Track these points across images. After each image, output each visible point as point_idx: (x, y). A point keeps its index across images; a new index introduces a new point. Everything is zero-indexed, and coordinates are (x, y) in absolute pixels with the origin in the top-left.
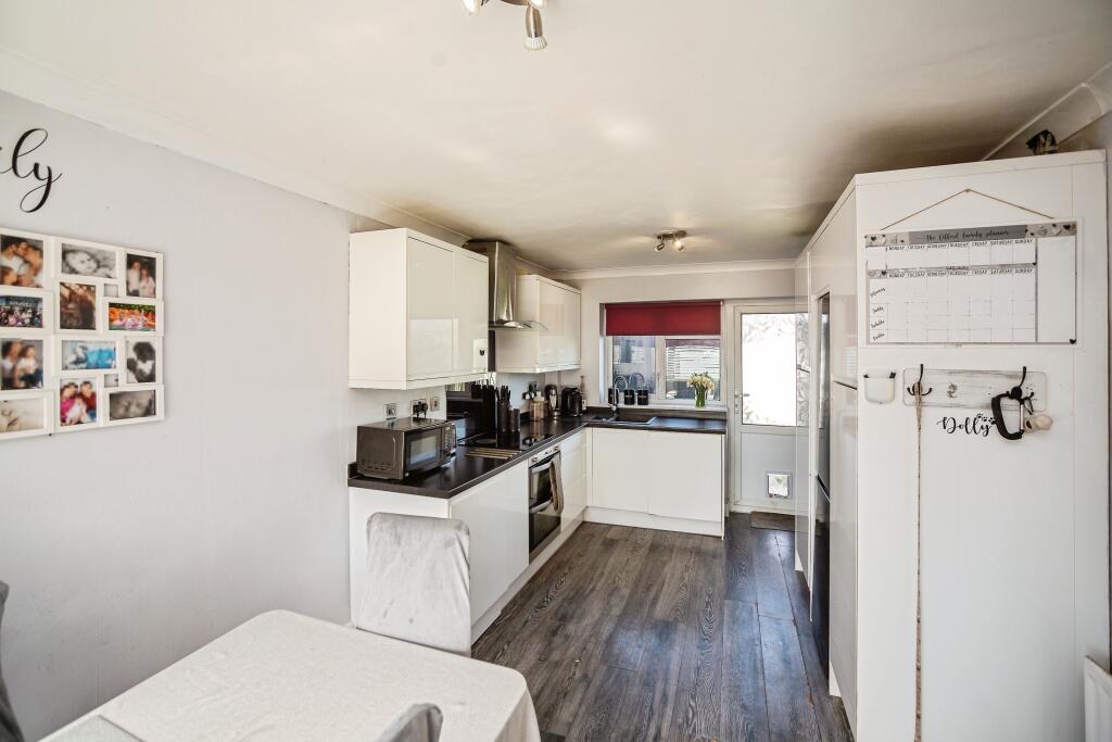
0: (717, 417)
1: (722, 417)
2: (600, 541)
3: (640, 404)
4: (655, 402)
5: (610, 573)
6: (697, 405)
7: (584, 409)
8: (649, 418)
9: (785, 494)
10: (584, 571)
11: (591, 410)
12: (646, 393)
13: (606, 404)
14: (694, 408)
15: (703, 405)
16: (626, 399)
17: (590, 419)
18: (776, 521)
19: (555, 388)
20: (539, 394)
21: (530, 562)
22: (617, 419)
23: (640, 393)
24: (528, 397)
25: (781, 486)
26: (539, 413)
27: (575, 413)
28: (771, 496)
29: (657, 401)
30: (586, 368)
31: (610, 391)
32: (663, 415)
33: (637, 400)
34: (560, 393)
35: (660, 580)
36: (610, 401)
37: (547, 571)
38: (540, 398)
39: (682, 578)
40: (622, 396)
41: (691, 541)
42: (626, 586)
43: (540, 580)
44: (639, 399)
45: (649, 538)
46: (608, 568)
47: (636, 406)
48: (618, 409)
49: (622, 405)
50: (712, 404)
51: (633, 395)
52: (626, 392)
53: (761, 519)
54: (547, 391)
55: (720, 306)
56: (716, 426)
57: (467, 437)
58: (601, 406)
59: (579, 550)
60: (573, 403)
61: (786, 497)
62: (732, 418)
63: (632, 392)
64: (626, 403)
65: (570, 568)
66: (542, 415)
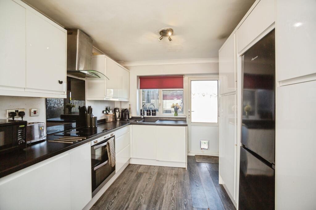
0: (183, 120)
1: (184, 120)
2: (135, 174)
3: (153, 115)
4: (158, 115)
5: (138, 194)
6: (175, 115)
7: (130, 117)
8: (156, 120)
9: (207, 148)
10: (125, 194)
11: (133, 118)
12: (155, 111)
13: (139, 116)
14: (174, 116)
15: (177, 115)
16: (147, 114)
17: (132, 121)
18: (204, 159)
19: (118, 109)
20: (111, 111)
21: (92, 198)
22: (144, 121)
23: (153, 111)
24: (105, 112)
25: (205, 145)
26: (110, 119)
27: (126, 119)
28: (202, 149)
29: (159, 114)
30: (132, 101)
31: (141, 110)
32: (161, 119)
33: (151, 114)
34: (120, 111)
35: (161, 197)
36: (141, 114)
37: (106, 196)
38: (111, 113)
39: (172, 194)
40: (146, 112)
41: (174, 171)
42: (144, 203)
43: (101, 203)
44: (153, 113)
45: (156, 170)
46: (137, 191)
47: (151, 116)
48: (144, 118)
49: (146, 116)
50: (180, 115)
51: (150, 112)
52: (147, 111)
53: (199, 158)
54: (115, 110)
55: (183, 77)
56: (182, 123)
57: (64, 131)
58: (138, 116)
59: (125, 181)
60: (125, 115)
61: (207, 149)
62: (187, 120)
63: (150, 111)
64: (147, 115)
65: (118, 193)
66: (112, 120)
